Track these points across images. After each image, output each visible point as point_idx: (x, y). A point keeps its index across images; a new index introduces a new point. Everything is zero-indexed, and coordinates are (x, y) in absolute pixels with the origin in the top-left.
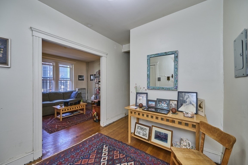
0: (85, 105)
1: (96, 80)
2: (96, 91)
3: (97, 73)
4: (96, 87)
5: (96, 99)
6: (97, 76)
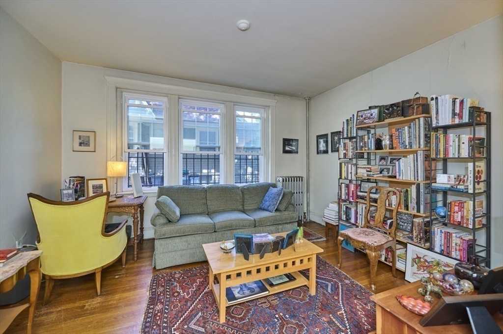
0: (314, 258)
1: (345, 152)
2: (345, 190)
3: (348, 124)
4: (346, 176)
5: (344, 218)
6: (347, 135)
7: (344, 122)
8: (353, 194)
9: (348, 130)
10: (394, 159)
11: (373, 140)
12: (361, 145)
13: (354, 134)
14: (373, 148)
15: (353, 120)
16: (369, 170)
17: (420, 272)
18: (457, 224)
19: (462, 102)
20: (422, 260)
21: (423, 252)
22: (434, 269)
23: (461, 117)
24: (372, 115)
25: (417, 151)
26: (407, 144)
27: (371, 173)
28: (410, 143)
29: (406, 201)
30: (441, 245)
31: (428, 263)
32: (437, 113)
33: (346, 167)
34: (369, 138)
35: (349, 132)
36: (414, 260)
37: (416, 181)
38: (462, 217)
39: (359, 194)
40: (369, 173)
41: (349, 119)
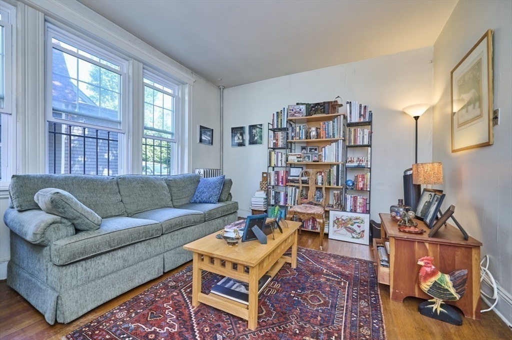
1: (275, 141)
2: (275, 177)
3: (278, 116)
4: (275, 163)
5: (273, 202)
6: (277, 126)
7: (274, 114)
8: (282, 179)
9: (278, 122)
10: (312, 149)
11: (304, 131)
12: (293, 135)
13: (284, 125)
14: (303, 137)
15: (284, 113)
16: (299, 156)
17: (339, 229)
18: (360, 189)
19: (365, 107)
20: (340, 220)
21: (340, 214)
22: (348, 224)
23: (364, 117)
24: (300, 110)
25: (338, 140)
26: (331, 134)
27: (301, 159)
28: (334, 134)
29: (329, 178)
30: (351, 207)
31: (344, 221)
32: (351, 113)
33: (276, 155)
34: (300, 129)
35: (279, 123)
36: (334, 222)
37: (337, 163)
38: (364, 185)
39: (289, 178)
40: (299, 159)
41: (279, 111)
